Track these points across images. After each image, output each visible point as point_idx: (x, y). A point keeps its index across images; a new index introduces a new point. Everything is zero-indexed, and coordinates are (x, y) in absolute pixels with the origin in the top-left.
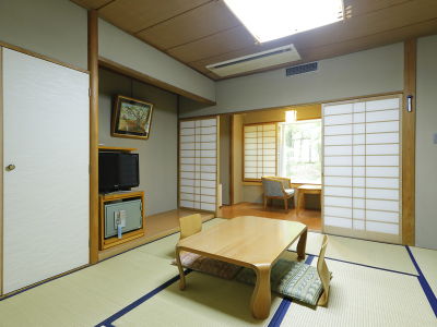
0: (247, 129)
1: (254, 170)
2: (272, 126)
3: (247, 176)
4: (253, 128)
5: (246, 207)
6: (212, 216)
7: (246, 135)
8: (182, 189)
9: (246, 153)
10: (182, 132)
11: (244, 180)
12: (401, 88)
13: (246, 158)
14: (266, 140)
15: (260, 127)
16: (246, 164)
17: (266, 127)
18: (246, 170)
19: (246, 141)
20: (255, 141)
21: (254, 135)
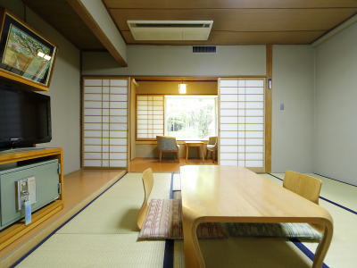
0: (139, 98)
1: (146, 131)
2: (160, 98)
3: (139, 136)
4: (145, 98)
5: (141, 162)
6: (123, 172)
7: (139, 103)
8: (86, 148)
9: (139, 117)
10: (86, 90)
11: (136, 140)
12: (265, 74)
13: (139, 122)
14: (155, 108)
15: (150, 98)
16: (139, 127)
17: (156, 98)
18: (139, 131)
19: (139, 108)
20: (146, 108)
21: (145, 103)
